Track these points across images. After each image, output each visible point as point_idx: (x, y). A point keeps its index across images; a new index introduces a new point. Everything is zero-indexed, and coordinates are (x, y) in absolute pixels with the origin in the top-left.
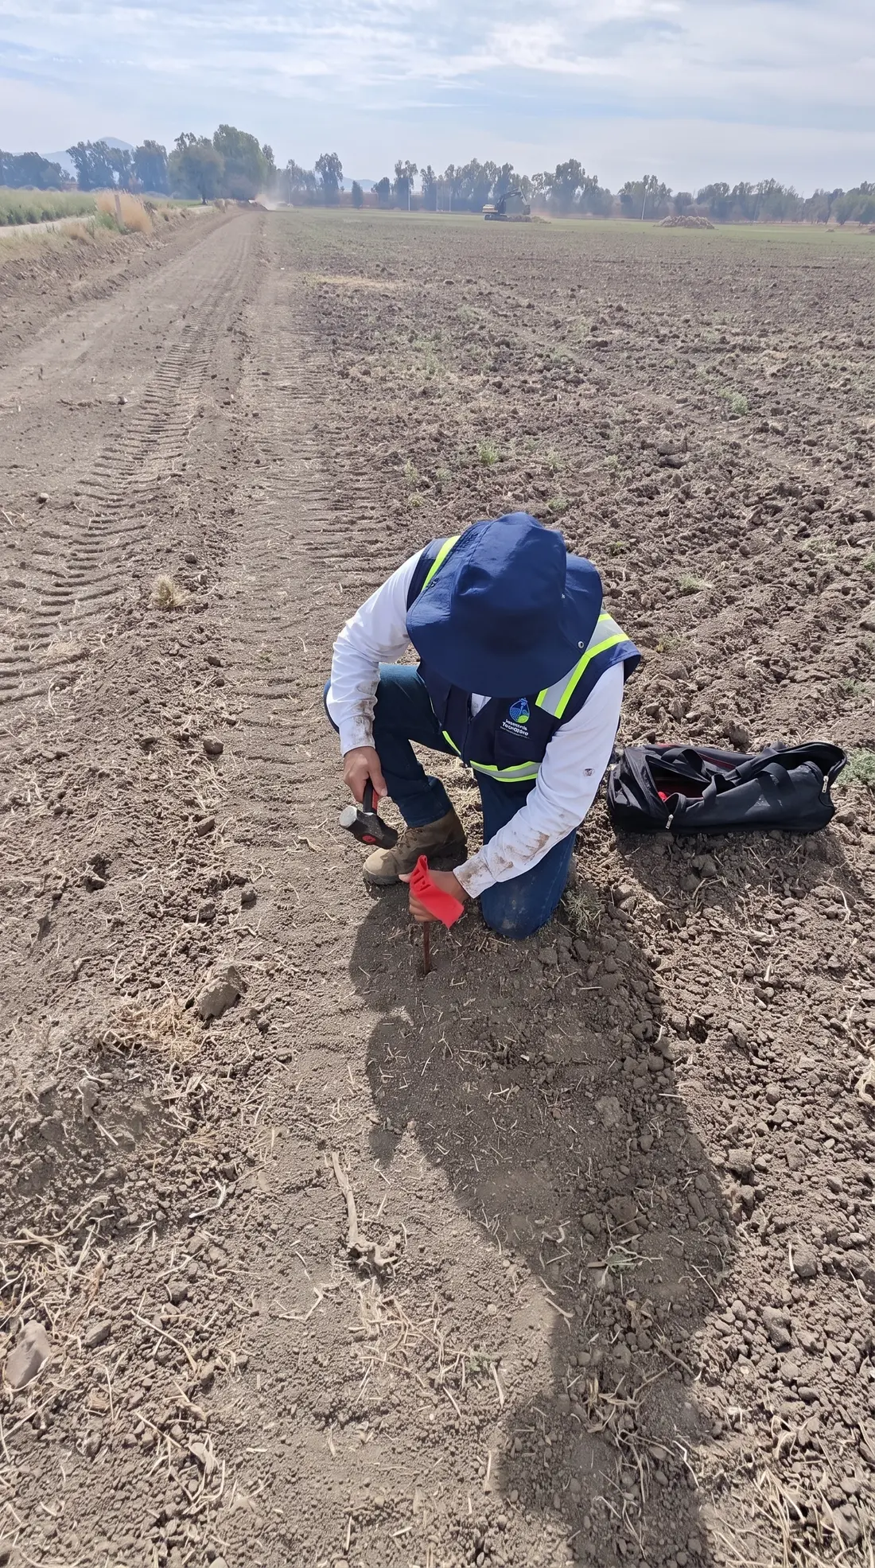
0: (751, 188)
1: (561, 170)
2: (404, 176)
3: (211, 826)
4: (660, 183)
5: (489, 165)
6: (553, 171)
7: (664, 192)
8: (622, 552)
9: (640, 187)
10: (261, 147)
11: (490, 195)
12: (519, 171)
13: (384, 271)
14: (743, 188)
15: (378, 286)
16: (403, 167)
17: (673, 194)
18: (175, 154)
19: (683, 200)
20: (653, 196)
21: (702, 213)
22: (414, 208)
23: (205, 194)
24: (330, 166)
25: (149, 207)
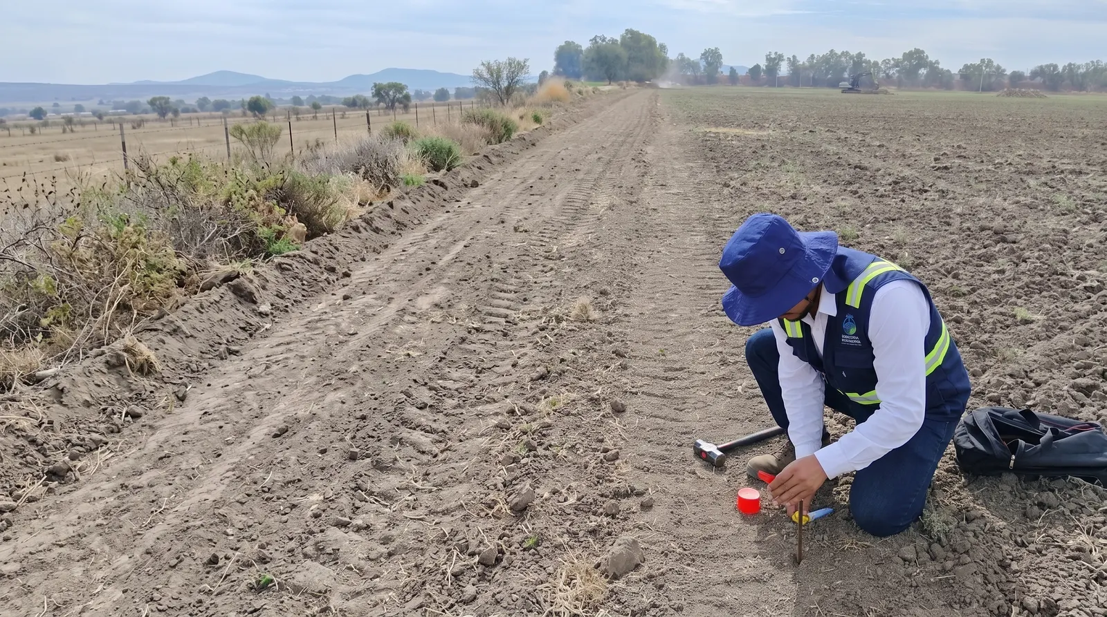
0: (1079, 67)
1: (908, 56)
2: (774, 62)
3: (616, 457)
4: (995, 64)
5: (845, 54)
6: (900, 57)
7: (999, 72)
8: (964, 294)
9: (977, 68)
10: (658, 44)
11: (846, 75)
12: (871, 57)
13: (758, 125)
14: (1071, 68)
15: (753, 133)
16: (773, 56)
17: (1008, 72)
18: (589, 50)
19: (1017, 78)
20: (989, 75)
21: (1034, 86)
22: (780, 85)
23: (611, 78)
24: (713, 57)
25: (569, 86)
